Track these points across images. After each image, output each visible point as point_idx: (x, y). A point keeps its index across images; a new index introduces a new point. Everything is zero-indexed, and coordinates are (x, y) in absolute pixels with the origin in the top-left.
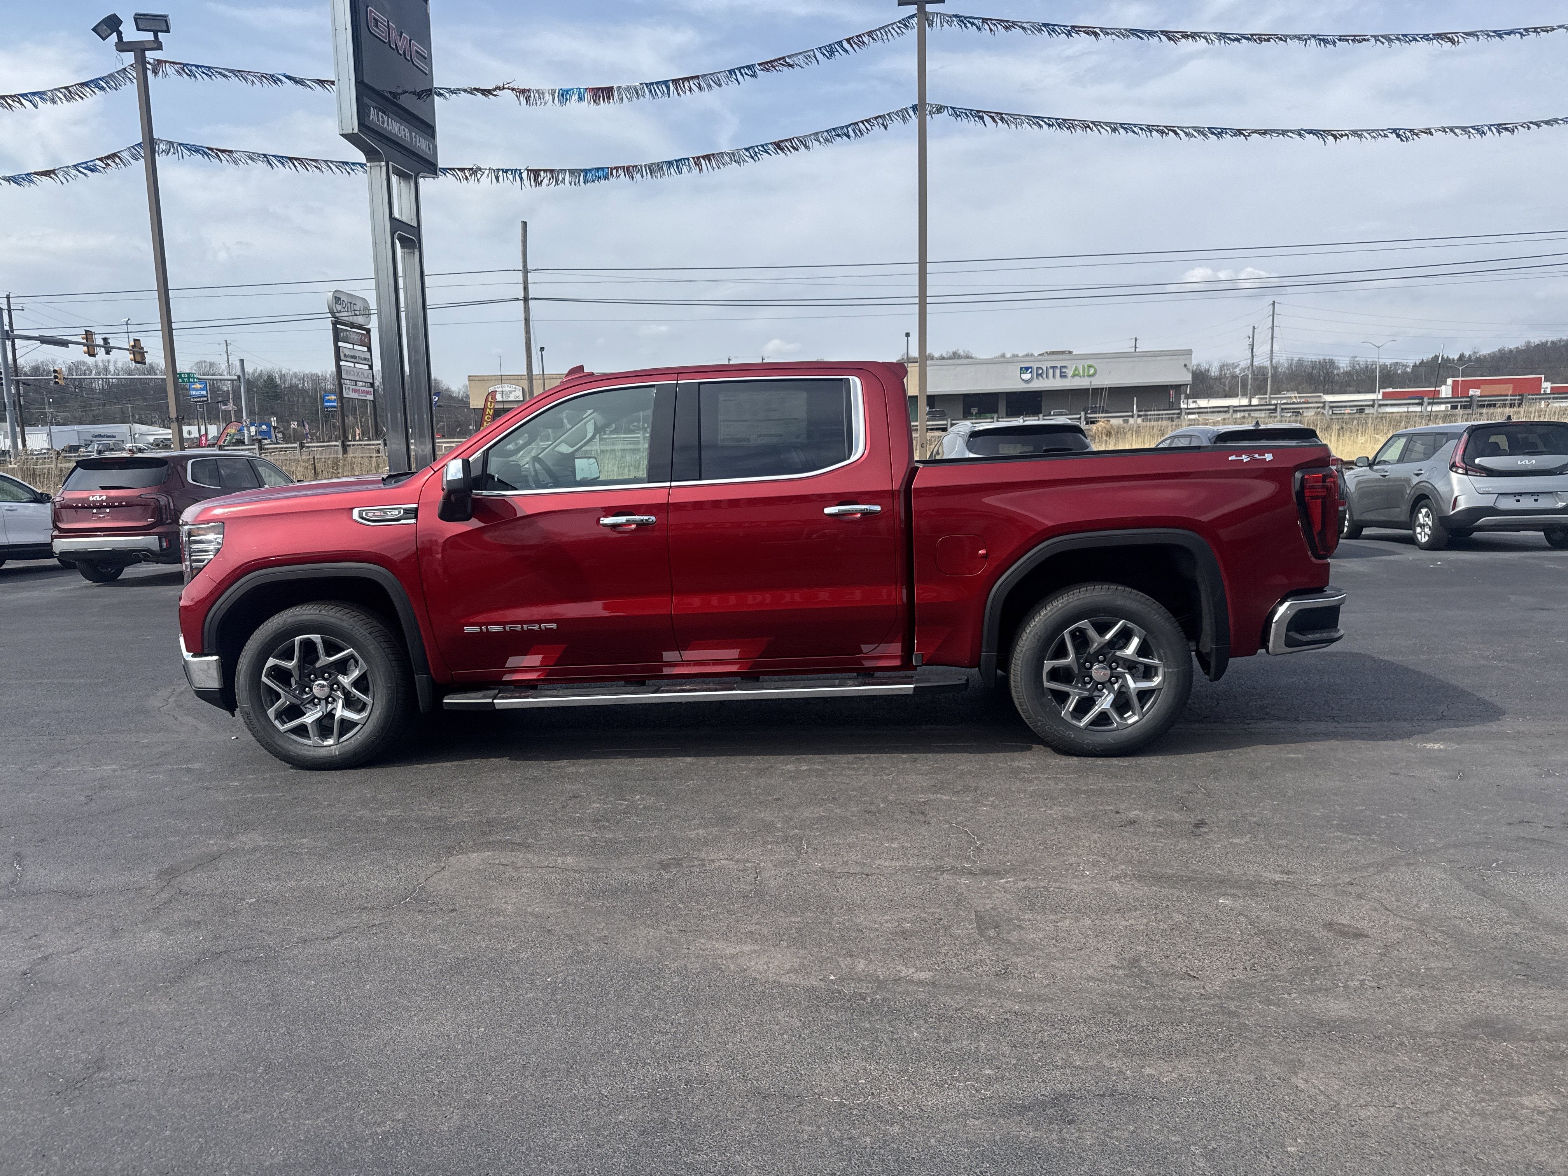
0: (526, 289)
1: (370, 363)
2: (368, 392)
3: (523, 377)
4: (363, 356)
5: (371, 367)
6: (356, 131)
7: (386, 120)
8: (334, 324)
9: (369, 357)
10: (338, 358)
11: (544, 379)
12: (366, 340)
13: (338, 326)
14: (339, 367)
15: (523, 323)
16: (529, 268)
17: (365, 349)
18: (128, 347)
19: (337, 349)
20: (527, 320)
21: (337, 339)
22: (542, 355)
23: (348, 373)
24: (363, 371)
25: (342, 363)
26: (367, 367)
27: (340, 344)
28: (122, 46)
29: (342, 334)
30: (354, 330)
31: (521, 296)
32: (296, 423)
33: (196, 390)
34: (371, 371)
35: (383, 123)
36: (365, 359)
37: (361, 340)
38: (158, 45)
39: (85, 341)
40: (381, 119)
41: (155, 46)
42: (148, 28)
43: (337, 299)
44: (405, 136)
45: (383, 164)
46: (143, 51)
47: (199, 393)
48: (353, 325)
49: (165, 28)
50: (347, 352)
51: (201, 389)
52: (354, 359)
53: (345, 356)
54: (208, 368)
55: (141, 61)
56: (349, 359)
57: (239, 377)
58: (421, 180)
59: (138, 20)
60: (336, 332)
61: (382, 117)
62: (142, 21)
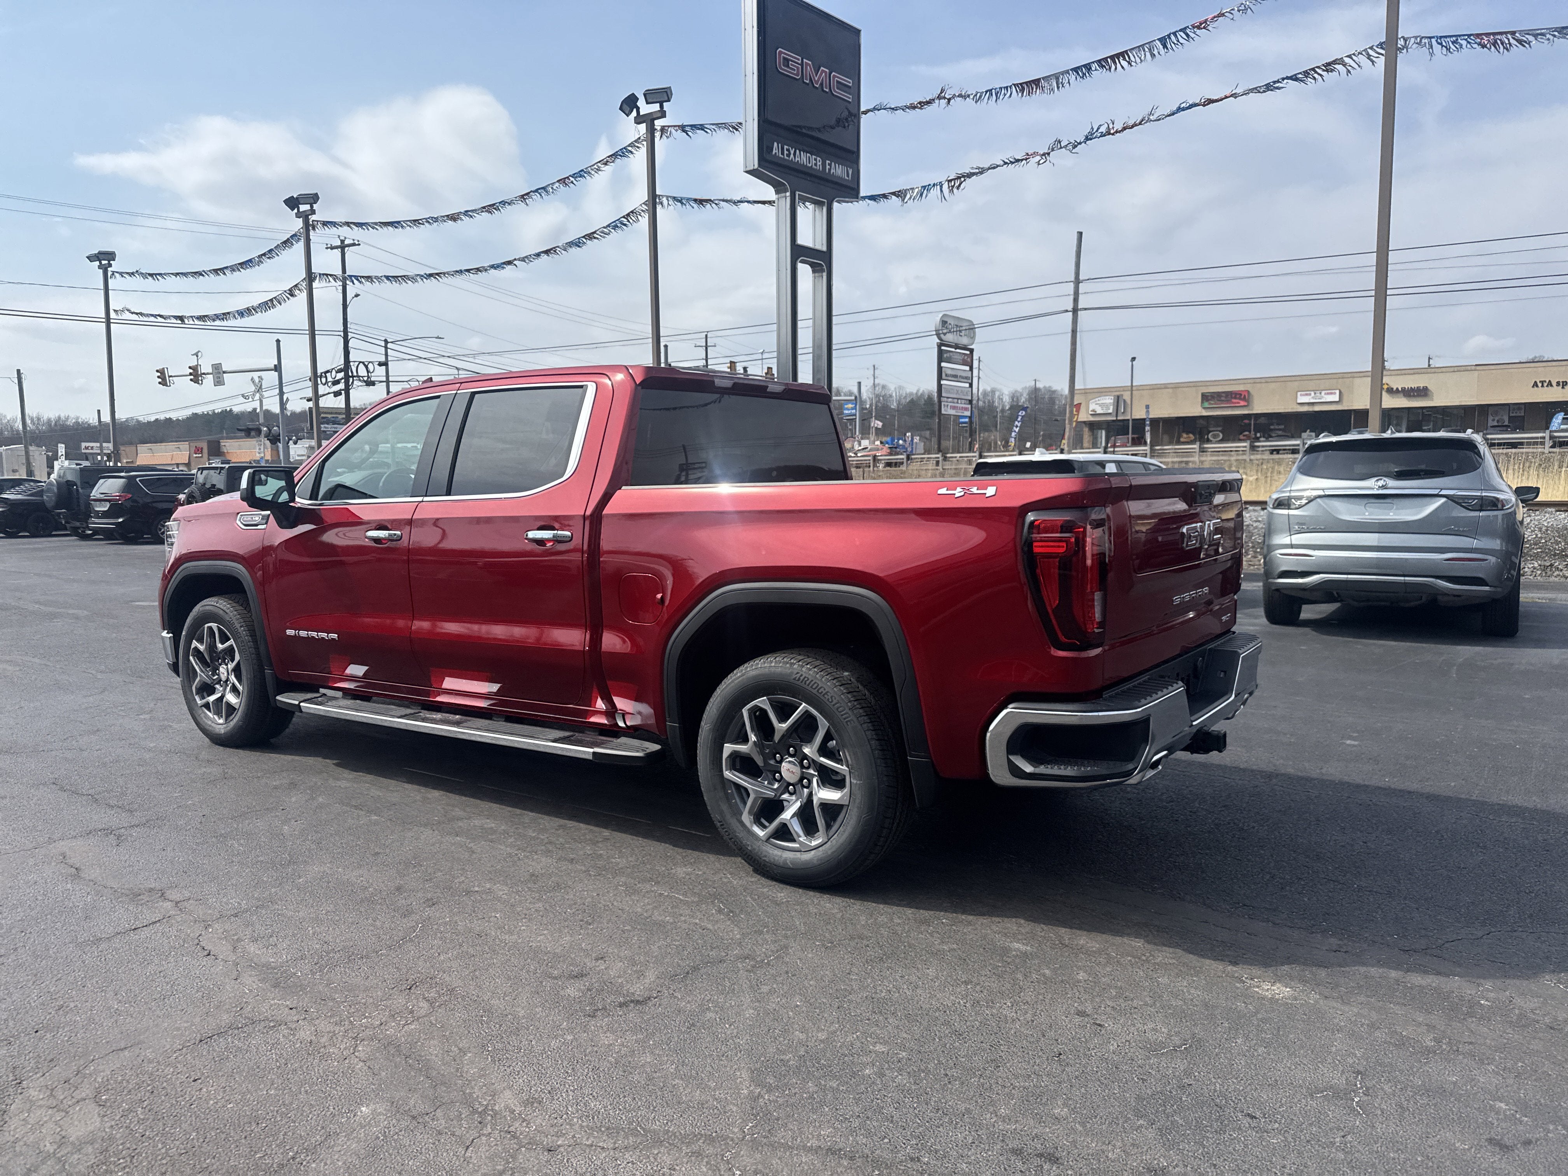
0: (1076, 300)
1: (970, 381)
2: (966, 409)
3: (1125, 389)
4: (964, 374)
5: (971, 385)
6: (756, 166)
7: (792, 152)
8: (939, 346)
9: (970, 376)
10: (940, 378)
11: (1132, 390)
12: (969, 360)
13: (943, 348)
14: (940, 386)
15: (1070, 335)
16: (1081, 278)
17: (967, 368)
18: (761, 374)
19: (940, 369)
20: (1074, 332)
21: (940, 359)
22: (1132, 365)
23: (948, 391)
24: (963, 389)
25: (943, 382)
26: (967, 385)
27: (943, 364)
28: (639, 120)
29: (945, 355)
30: (958, 350)
31: (1070, 307)
32: (918, 438)
33: (848, 409)
34: (970, 389)
35: (789, 155)
36: (966, 378)
37: (963, 360)
38: (662, 114)
39: (729, 370)
40: (786, 152)
41: (659, 115)
42: (655, 100)
43: (944, 323)
44: (816, 165)
45: (788, 194)
46: (653, 120)
47: (850, 412)
48: (957, 346)
49: (666, 99)
50: (949, 372)
51: (852, 409)
52: (955, 377)
53: (946, 375)
54: (881, 390)
55: (651, 130)
56: (950, 378)
57: (856, 397)
58: (835, 205)
59: (647, 96)
60: (940, 353)
61: (787, 150)
62: (651, 96)
